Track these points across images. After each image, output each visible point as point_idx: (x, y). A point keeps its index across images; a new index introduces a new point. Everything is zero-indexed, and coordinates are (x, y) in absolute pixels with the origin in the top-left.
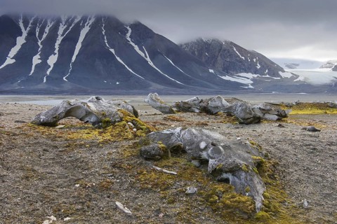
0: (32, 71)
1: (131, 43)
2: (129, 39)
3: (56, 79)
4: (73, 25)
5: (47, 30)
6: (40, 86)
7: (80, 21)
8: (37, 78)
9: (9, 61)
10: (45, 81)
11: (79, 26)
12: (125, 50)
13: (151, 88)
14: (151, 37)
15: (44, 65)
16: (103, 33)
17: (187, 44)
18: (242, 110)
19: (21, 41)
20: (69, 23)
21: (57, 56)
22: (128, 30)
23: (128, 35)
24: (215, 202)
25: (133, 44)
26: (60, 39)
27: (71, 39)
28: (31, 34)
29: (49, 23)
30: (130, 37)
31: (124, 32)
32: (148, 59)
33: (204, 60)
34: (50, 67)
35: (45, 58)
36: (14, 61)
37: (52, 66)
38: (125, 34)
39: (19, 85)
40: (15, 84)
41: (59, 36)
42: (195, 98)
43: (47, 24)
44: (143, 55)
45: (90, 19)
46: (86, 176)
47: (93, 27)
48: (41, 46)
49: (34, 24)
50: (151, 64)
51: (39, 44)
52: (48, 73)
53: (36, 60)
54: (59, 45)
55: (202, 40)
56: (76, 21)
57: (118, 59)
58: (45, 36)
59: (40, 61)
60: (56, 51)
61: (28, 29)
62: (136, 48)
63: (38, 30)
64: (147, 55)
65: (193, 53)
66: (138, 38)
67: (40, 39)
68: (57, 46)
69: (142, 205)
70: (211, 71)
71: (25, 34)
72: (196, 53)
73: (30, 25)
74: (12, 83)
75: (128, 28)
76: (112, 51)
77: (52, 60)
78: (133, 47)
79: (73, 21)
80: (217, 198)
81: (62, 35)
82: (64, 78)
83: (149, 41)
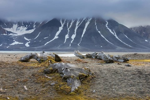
0: (65, 42)
1: (108, 28)
2: (107, 27)
3: (75, 45)
4: (82, 21)
5: (71, 24)
6: (68, 48)
7: (86, 19)
8: (67, 45)
9: (56, 37)
10: (70, 45)
11: (85, 21)
12: (105, 32)
13: (117, 49)
14: (117, 26)
15: (70, 39)
16: (96, 24)
17: (134, 28)
18: (104, 57)
19: (61, 29)
20: (81, 20)
21: (75, 35)
22: (106, 23)
23: (107, 25)
24: (58, 88)
25: (109, 29)
26: (77, 27)
27: (81, 27)
28: (65, 26)
29: (72, 21)
30: (107, 26)
31: (105, 23)
32: (116, 36)
33: (142, 36)
34: (72, 39)
35: (70, 36)
36: (58, 37)
37: (73, 39)
38: (105, 24)
39: (60, 47)
40: (58, 47)
41: (77, 26)
42: (94, 52)
43: (71, 21)
44: (113, 33)
45: (90, 19)
46: (21, 78)
47: (91, 22)
48: (69, 31)
49: (66, 21)
50: (117, 38)
51: (68, 30)
52: (72, 42)
53: (67, 37)
54: (77, 30)
55: (142, 26)
56: (84, 19)
57: (102, 36)
58: (70, 26)
59: (68, 37)
60: (75, 33)
61: (64, 23)
62: (110, 31)
63: (68, 24)
64: (115, 34)
65: (137, 32)
66: (111, 26)
67: (69, 28)
68: (75, 31)
69: (33, 87)
70: (146, 41)
71: (62, 25)
72: (139, 32)
73: (65, 22)
74: (57, 47)
75: (107, 22)
76: (99, 32)
77: (73, 37)
78: (109, 30)
79: (82, 19)
80: (59, 87)
81: (78, 26)
82: (78, 45)
83: (116, 27)
